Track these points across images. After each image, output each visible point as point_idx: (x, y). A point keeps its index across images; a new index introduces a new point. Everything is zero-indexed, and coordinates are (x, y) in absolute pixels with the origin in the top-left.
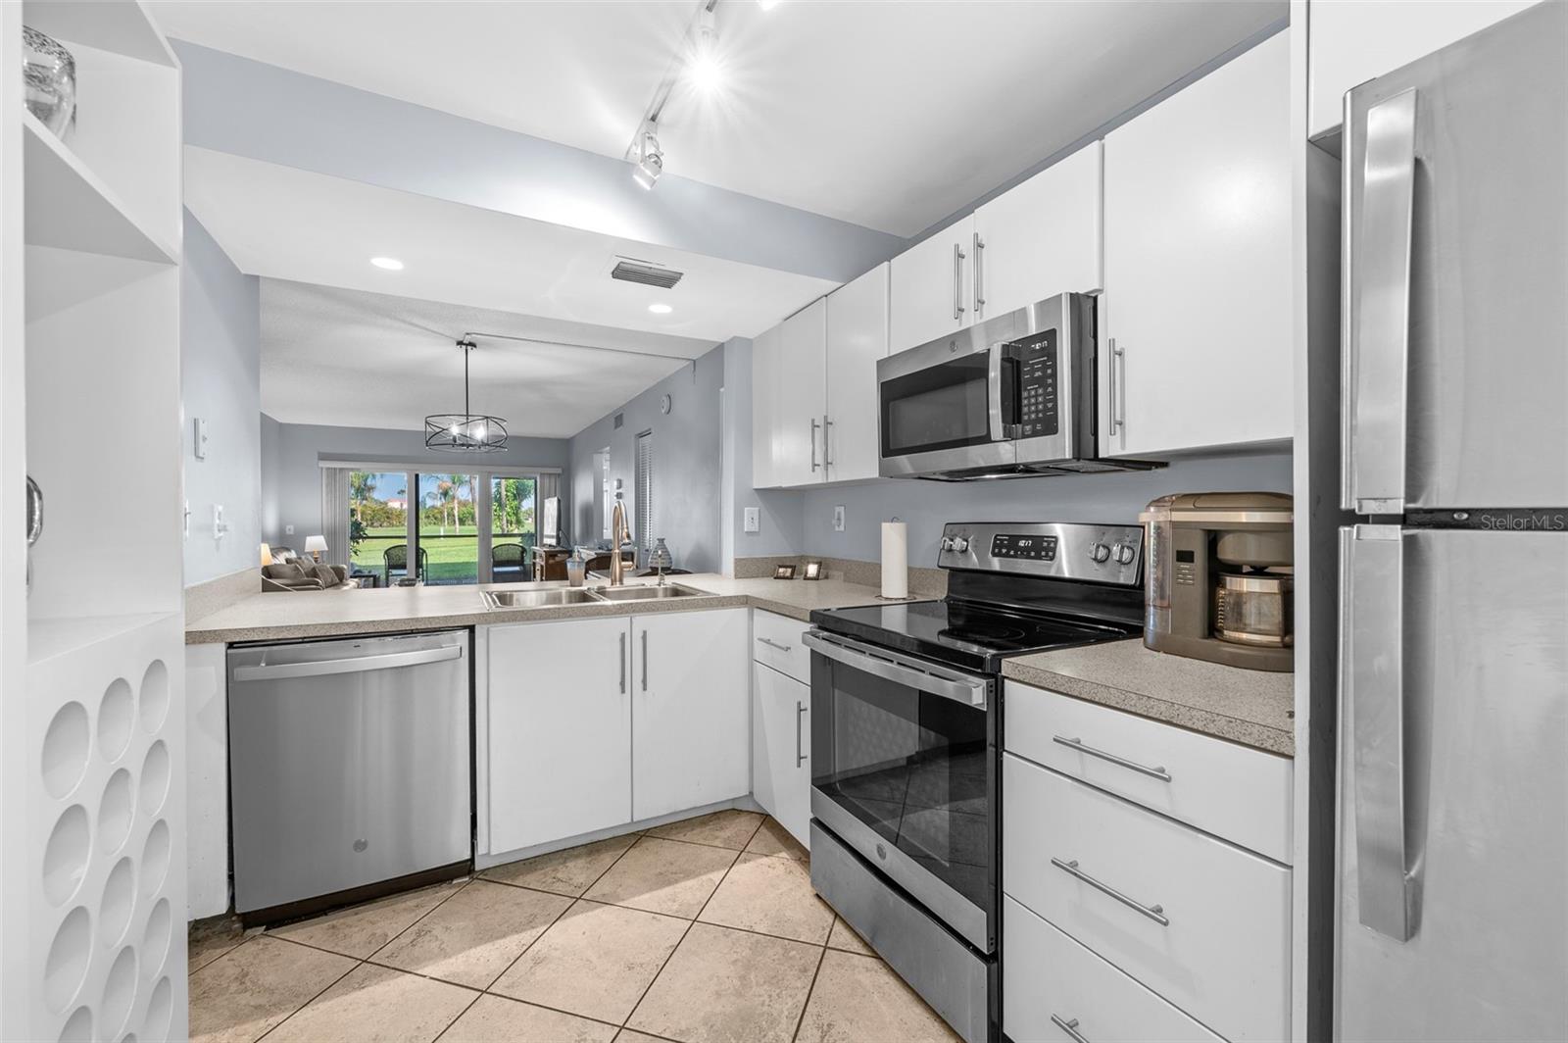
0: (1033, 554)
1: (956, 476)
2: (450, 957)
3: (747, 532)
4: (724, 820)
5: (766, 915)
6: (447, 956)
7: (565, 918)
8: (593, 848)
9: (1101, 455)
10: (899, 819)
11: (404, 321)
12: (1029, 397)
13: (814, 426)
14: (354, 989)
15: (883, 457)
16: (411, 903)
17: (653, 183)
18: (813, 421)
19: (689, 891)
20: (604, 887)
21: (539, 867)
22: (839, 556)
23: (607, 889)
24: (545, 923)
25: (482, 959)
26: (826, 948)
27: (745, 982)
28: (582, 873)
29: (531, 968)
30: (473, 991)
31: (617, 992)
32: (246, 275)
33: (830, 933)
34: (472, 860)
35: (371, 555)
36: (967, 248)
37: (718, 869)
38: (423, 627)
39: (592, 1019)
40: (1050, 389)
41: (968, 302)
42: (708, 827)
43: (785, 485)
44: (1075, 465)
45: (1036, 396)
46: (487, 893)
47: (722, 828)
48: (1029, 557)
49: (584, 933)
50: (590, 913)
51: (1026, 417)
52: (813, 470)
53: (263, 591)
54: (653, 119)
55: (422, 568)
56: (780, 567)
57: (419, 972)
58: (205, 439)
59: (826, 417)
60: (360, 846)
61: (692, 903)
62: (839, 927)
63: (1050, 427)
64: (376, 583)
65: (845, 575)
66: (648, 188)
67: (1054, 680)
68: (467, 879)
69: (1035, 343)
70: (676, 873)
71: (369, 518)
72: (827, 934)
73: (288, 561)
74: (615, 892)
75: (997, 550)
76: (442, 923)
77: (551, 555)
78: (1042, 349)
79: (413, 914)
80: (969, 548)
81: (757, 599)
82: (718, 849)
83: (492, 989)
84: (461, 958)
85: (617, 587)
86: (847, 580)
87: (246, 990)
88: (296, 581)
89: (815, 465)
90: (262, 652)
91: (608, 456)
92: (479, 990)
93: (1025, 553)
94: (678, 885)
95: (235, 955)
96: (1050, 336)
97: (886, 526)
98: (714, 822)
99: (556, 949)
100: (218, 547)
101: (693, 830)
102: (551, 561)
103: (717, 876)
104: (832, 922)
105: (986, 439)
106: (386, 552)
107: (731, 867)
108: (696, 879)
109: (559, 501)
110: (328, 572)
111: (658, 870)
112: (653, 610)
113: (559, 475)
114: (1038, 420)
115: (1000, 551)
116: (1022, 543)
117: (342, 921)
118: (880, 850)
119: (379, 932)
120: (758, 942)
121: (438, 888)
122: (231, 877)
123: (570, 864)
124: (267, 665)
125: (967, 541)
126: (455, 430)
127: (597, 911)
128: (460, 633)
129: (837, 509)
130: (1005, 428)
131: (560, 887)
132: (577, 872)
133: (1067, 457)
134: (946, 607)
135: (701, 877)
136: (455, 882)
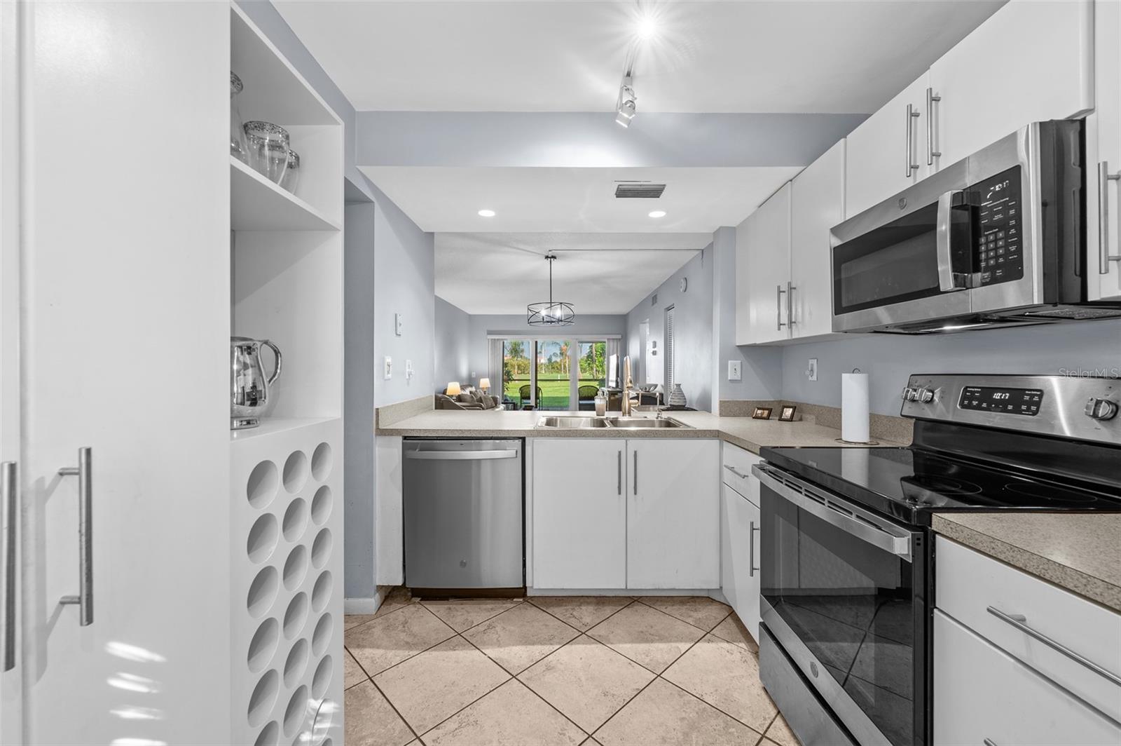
0: (1010, 407)
1: (912, 329)
2: (501, 647)
3: (730, 380)
4: (699, 605)
5: (716, 690)
6: (499, 646)
7: (572, 644)
8: (600, 600)
9: (1092, 297)
10: (859, 644)
11: (515, 248)
12: (987, 243)
13: (780, 292)
14: (450, 649)
15: (836, 314)
16: (489, 606)
17: (629, 122)
18: (779, 287)
19: (660, 651)
20: (600, 631)
21: (564, 604)
22: (811, 402)
23: (603, 632)
24: (559, 643)
25: (517, 655)
26: (763, 736)
27: (687, 739)
28: (589, 616)
29: (544, 671)
30: (508, 674)
31: (593, 708)
32: (426, 233)
33: (770, 725)
34: (525, 587)
35: (513, 391)
36: (920, 105)
37: (686, 642)
38: (496, 436)
39: (573, 722)
40: (1013, 231)
41: (922, 157)
42: (685, 607)
43: (759, 341)
44: (1050, 311)
45: (996, 241)
46: (532, 612)
47: (696, 610)
48: (1005, 410)
49: (581, 659)
50: (588, 646)
51: (983, 264)
52: (779, 329)
53: (436, 409)
54: (628, 75)
55: (539, 399)
56: (759, 409)
57: (483, 651)
58: (400, 325)
59: (789, 284)
60: (463, 564)
61: (660, 661)
62: (779, 722)
63: (1013, 270)
64: (515, 408)
65: (817, 418)
66: (626, 126)
67: (993, 545)
68: (521, 600)
69: (994, 186)
70: (653, 635)
71: (522, 368)
72: (767, 725)
73: (471, 392)
74: (608, 636)
75: (966, 402)
76: (502, 624)
77: (612, 394)
78: (1003, 190)
79: (489, 614)
80: (935, 398)
81: (725, 433)
82: (689, 626)
83: (518, 677)
84: (507, 649)
85: (626, 418)
86: (818, 422)
87: (404, 631)
88: (472, 404)
89: (780, 324)
90: (418, 443)
91: (648, 325)
92: (511, 674)
93: (1002, 406)
94: (652, 644)
95: (405, 610)
96: (1014, 174)
97: (845, 377)
98: (692, 603)
99: (561, 664)
100: (408, 384)
101: (673, 605)
102: (612, 398)
103: (684, 646)
104: (774, 716)
105: (936, 291)
106: (520, 389)
107: (697, 642)
108: (667, 644)
109: (618, 357)
110: (490, 399)
111: (641, 629)
112: (643, 437)
113: (620, 339)
114: (997, 266)
115: (970, 403)
116: (997, 396)
117: (454, 606)
118: (813, 666)
119: (470, 619)
120: (704, 710)
121: (504, 601)
122: (404, 566)
123: (583, 608)
124: (420, 450)
125: (933, 392)
126: (544, 313)
127: (593, 646)
128: (517, 441)
129: (811, 362)
130: (956, 278)
131: (573, 622)
132: (587, 614)
133: (1036, 302)
134: (912, 454)
135: (672, 644)
136: (515, 600)
